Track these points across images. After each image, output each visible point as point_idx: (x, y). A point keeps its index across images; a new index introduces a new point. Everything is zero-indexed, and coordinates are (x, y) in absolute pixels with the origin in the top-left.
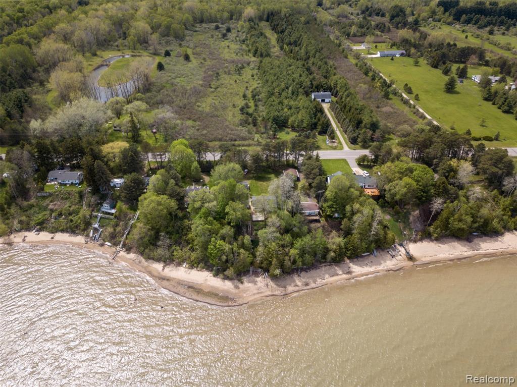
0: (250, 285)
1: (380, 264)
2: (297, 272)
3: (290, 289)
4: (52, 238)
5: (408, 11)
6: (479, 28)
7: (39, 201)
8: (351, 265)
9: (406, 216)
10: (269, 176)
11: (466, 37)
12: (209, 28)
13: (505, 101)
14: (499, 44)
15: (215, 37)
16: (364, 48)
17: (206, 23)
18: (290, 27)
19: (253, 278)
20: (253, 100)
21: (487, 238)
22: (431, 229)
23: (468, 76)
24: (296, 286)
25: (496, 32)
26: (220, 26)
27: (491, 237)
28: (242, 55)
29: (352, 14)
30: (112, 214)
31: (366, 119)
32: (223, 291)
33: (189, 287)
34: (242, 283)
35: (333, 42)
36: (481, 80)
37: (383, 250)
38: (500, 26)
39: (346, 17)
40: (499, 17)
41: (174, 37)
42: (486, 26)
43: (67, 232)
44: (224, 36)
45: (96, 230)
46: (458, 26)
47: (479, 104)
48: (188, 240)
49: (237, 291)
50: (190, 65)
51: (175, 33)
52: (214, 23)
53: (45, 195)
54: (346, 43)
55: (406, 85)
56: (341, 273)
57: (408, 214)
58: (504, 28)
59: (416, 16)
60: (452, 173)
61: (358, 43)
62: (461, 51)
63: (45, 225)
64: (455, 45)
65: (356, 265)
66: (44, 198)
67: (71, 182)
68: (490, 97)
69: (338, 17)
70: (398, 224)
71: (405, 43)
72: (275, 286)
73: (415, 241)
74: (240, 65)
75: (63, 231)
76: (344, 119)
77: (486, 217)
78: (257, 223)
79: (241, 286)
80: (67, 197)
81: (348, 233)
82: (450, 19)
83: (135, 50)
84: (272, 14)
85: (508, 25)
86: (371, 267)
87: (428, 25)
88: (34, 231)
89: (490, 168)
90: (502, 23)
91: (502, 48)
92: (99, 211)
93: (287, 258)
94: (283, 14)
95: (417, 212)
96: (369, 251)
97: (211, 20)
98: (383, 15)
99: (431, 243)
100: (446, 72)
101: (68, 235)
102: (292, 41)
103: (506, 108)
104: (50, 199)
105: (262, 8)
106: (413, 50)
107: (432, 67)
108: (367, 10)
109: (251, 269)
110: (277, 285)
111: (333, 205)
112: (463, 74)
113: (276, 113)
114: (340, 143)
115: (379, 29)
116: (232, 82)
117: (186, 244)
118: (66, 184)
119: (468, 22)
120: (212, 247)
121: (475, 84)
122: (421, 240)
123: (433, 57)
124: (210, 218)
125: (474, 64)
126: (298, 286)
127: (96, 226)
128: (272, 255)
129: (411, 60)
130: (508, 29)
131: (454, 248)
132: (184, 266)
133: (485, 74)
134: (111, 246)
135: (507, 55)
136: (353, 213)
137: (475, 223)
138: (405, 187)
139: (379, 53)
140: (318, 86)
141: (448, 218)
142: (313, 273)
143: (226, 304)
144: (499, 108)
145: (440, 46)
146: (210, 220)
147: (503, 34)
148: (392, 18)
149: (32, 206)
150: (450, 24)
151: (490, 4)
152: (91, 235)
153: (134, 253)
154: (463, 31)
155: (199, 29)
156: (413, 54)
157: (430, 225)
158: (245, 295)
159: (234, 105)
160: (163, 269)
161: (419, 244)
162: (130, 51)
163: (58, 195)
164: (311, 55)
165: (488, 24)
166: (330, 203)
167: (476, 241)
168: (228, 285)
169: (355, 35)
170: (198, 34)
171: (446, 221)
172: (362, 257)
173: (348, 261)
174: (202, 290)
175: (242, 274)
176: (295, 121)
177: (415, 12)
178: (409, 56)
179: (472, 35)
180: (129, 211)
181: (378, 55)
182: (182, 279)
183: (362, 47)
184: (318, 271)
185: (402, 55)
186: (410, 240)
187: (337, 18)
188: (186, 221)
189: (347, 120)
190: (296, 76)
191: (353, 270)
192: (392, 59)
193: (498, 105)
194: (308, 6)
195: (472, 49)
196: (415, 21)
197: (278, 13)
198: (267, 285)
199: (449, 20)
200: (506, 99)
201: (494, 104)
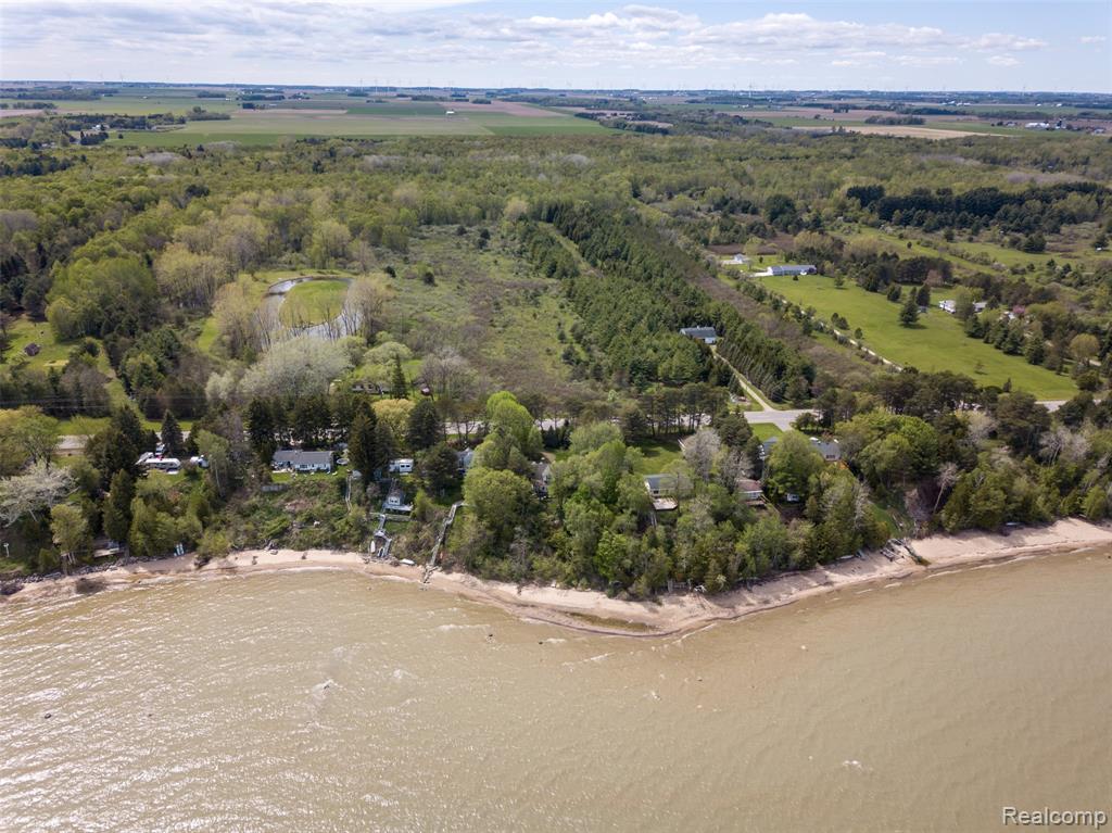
0: (674, 606)
1: (875, 570)
2: (745, 586)
3: (742, 609)
4: (304, 558)
5: (799, 204)
6: (926, 231)
7: (265, 500)
8: (827, 573)
9: (898, 500)
10: (655, 449)
11: (909, 245)
12: (446, 233)
13: (1006, 336)
14: (968, 256)
15: (464, 247)
16: (740, 262)
17: (438, 224)
18: (598, 229)
19: (675, 597)
20: (579, 343)
21: (1030, 529)
22: (943, 515)
23: (932, 302)
24: (749, 604)
25: (956, 237)
26: (467, 229)
27: (1036, 527)
28: (527, 275)
29: (699, 209)
30: (408, 513)
31: (792, 363)
32: (632, 617)
33: (573, 614)
34: (660, 604)
35: (684, 253)
36: (956, 308)
37: (873, 551)
38: (961, 228)
39: (690, 214)
40: (958, 213)
41: (389, 247)
42: (937, 229)
43: (327, 548)
44: (482, 245)
45: (380, 541)
46: (890, 229)
47: (963, 342)
48: (555, 543)
49: (656, 616)
50: (436, 291)
51: (391, 241)
52: (452, 224)
53: (276, 489)
54: (708, 255)
55: (836, 315)
56: (815, 584)
57: (900, 495)
58: (969, 231)
59: (814, 212)
60: (960, 430)
61: (725, 254)
62: (911, 265)
63: (285, 538)
64: (896, 256)
65: (836, 572)
66: (274, 494)
67: (316, 466)
68: (979, 332)
69: (676, 214)
70: (886, 512)
71: (809, 254)
72: (715, 607)
73: (920, 538)
74: (531, 291)
75: (318, 546)
76: (753, 366)
77: (1025, 494)
78: (662, 513)
79: (659, 608)
80: (315, 491)
81: (817, 520)
82: (875, 217)
83: (324, 268)
84: (556, 208)
85: (975, 225)
86: (861, 574)
87: (839, 227)
88: (267, 548)
89: (1014, 422)
90: (964, 223)
91: (974, 261)
92: (379, 509)
93: (731, 558)
94: (577, 209)
95: (915, 491)
96: (853, 552)
97: (447, 219)
98: (755, 212)
99: (945, 539)
100: (895, 297)
101: (329, 552)
102: (610, 252)
103: (1010, 346)
104: (287, 495)
105: (536, 199)
106: (828, 265)
107: (867, 290)
108: (726, 203)
109: (670, 584)
110: (719, 605)
111: (786, 477)
112: (923, 300)
113: (636, 357)
114: (754, 401)
115: (756, 233)
116: (529, 317)
117: (549, 550)
118: (308, 472)
119: (905, 222)
120: (605, 545)
121: (946, 315)
122: (929, 535)
123: (867, 275)
124: (594, 501)
125: (936, 286)
126: (752, 605)
127: (380, 534)
128: (708, 553)
129: (829, 282)
130: (976, 232)
131: (984, 545)
132: (553, 585)
133: (962, 298)
134: (413, 565)
135: (986, 271)
136: (821, 491)
137: (1010, 503)
138: (893, 448)
139: (769, 268)
140: (687, 318)
141: (966, 498)
142: (770, 586)
143: (645, 634)
144: (998, 347)
145: (871, 257)
146: (596, 504)
147: (971, 240)
148: (774, 216)
149: (254, 508)
150: (873, 225)
151: (938, 193)
152: (373, 549)
153: (459, 572)
154: (901, 237)
155: (428, 235)
156: (829, 270)
157: (938, 511)
158: (671, 620)
159: (548, 351)
160: (519, 592)
161: (926, 541)
162: (316, 270)
163: (299, 488)
164: (654, 272)
165: (941, 225)
166: (781, 475)
167: (1015, 533)
168: (636, 610)
169: (717, 243)
170: (429, 243)
171: (964, 501)
172: (842, 561)
173: (821, 568)
174: (596, 617)
175: (656, 591)
176: (671, 368)
177: (810, 207)
178: (822, 274)
179: (918, 243)
180: (436, 507)
181: (770, 272)
182: (557, 603)
183: (737, 261)
184: (778, 583)
185: (810, 272)
186: (913, 537)
187: (675, 216)
188: (544, 514)
189: (760, 365)
190: (646, 302)
191: (833, 580)
192: (796, 279)
193: (995, 343)
194: (618, 195)
195: (929, 260)
196: (814, 221)
197: (569, 206)
198: (703, 606)
199: (871, 220)
200: (1006, 332)
201: (986, 342)
